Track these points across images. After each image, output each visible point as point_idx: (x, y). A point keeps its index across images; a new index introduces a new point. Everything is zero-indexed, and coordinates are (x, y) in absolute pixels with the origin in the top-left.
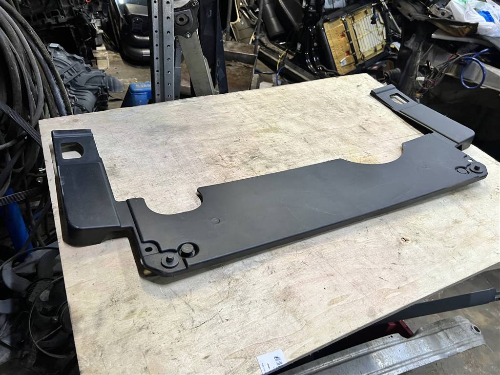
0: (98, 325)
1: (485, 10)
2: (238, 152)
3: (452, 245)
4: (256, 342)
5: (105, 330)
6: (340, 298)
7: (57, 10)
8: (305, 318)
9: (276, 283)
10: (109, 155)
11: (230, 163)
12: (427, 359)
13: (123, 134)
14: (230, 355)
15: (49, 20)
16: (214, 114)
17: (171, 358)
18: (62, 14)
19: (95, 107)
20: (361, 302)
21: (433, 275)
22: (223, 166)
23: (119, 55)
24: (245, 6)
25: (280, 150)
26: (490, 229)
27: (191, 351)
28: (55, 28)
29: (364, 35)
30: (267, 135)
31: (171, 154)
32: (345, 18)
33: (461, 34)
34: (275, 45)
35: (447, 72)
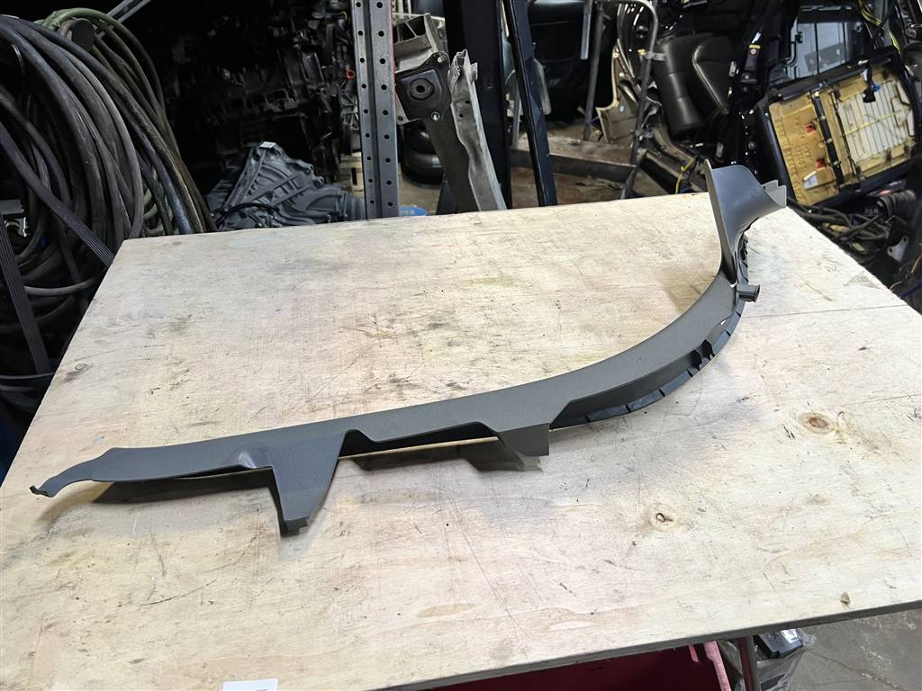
2: (411, 312)
4: (240, 656)
5: (10, 576)
6: (451, 608)
7: (284, 90)
8: (357, 631)
9: (340, 554)
11: (385, 330)
14: (179, 668)
15: (270, 106)
16: (410, 246)
17: (79, 647)
20: (492, 625)
21: (692, 603)
22: (368, 335)
24: (629, 79)
25: (495, 317)
26: (897, 530)
27: (118, 643)
28: (278, 119)
29: (862, 126)
30: (485, 288)
31: (290, 306)
32: (817, 94)
34: (680, 148)
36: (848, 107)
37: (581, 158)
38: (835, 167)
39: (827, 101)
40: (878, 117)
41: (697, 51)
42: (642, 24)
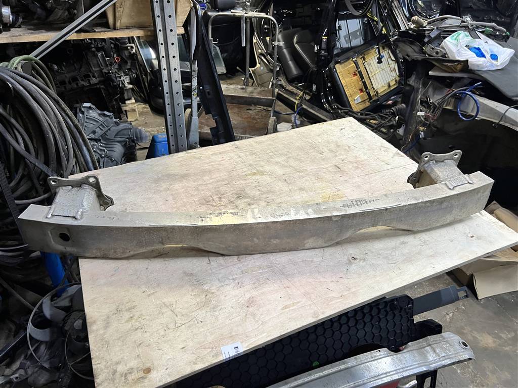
0: (106, 327)
1: (477, 47)
2: (226, 193)
3: (395, 261)
5: (111, 330)
6: (292, 304)
7: (90, 74)
8: (262, 319)
9: (243, 294)
10: (122, 201)
11: (219, 202)
12: (412, 370)
13: (135, 183)
14: (201, 346)
15: (82, 83)
16: (212, 162)
17: (157, 349)
18: (94, 76)
19: (123, 157)
20: (308, 307)
21: (373, 286)
22: (213, 206)
23: (147, 106)
24: (264, 53)
25: (263, 190)
26: (431, 248)
27: (172, 343)
28: (88, 89)
29: (376, 72)
30: (254, 177)
31: (171, 197)
32: (355, 59)
33: (455, 70)
34: (293, 87)
35: (446, 106)
36: (369, 64)
37: (247, 96)
38: (367, 93)
41: (295, 38)
42: (266, 24)
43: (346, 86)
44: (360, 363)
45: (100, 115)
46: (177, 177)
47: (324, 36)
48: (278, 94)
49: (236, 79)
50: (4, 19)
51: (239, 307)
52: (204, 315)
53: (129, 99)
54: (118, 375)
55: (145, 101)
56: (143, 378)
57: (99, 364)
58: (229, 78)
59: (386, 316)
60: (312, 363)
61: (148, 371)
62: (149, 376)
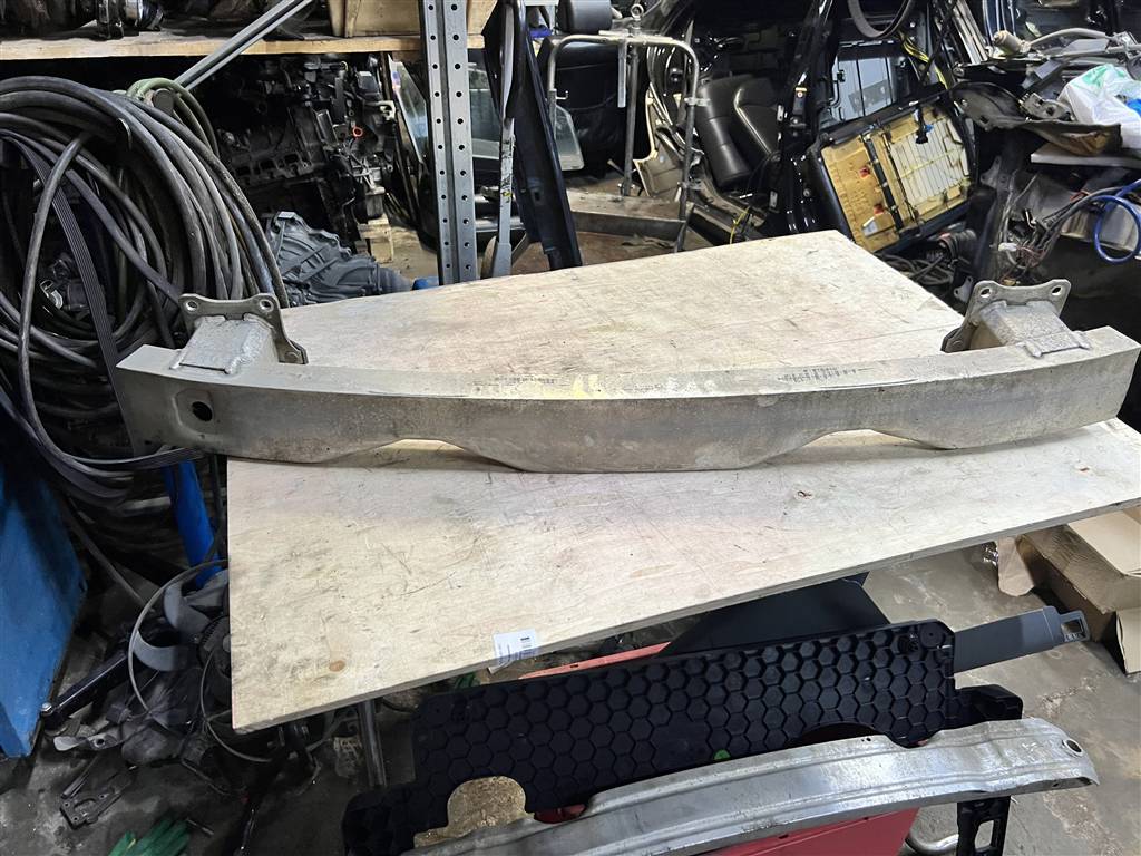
2: (543, 359)
3: (896, 506)
4: (498, 618)
5: (274, 589)
6: (655, 569)
7: (297, 153)
8: (586, 592)
9: (552, 543)
13: (356, 335)
14: (453, 631)
15: (282, 171)
16: (519, 304)
17: (362, 628)
18: (305, 159)
20: (689, 577)
21: (838, 548)
23: (414, 234)
24: (667, 126)
25: (620, 358)
26: (983, 485)
27: (394, 621)
28: (292, 185)
29: (916, 168)
30: (604, 335)
31: (426, 363)
32: (868, 136)
33: (1090, 149)
34: (728, 200)
35: (1069, 231)
36: (901, 150)
37: (625, 215)
38: (893, 212)
39: (879, 143)
40: (931, 158)
41: (738, 95)
42: (676, 66)
43: (846, 195)
44: (822, 759)
45: (311, 236)
46: (444, 327)
47: (800, 86)
48: (693, 215)
49: (605, 184)
50: (128, 10)
51: (541, 565)
52: (468, 574)
53: (377, 217)
54: (277, 669)
55: (410, 224)
56: (327, 677)
57: (245, 645)
58: (592, 184)
59: (889, 665)
60: (714, 752)
61: (340, 666)
62: (340, 675)
